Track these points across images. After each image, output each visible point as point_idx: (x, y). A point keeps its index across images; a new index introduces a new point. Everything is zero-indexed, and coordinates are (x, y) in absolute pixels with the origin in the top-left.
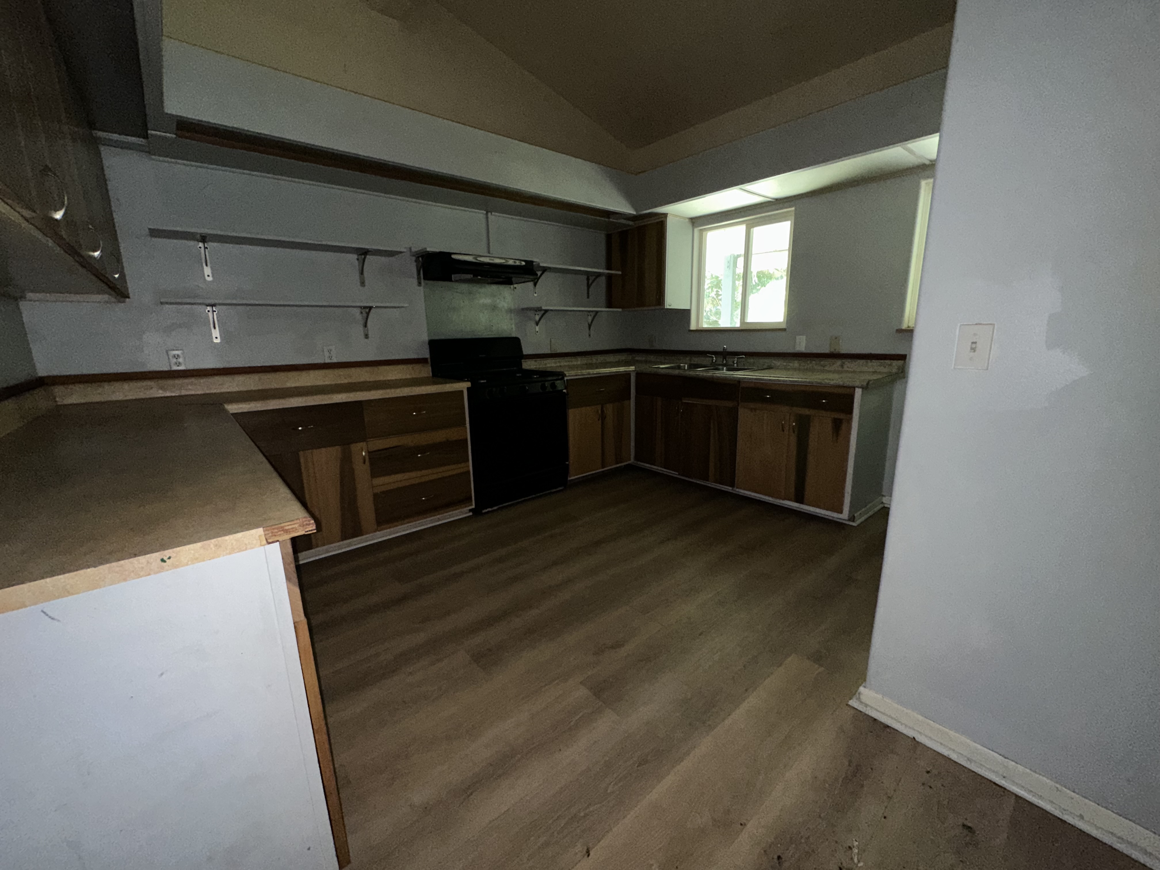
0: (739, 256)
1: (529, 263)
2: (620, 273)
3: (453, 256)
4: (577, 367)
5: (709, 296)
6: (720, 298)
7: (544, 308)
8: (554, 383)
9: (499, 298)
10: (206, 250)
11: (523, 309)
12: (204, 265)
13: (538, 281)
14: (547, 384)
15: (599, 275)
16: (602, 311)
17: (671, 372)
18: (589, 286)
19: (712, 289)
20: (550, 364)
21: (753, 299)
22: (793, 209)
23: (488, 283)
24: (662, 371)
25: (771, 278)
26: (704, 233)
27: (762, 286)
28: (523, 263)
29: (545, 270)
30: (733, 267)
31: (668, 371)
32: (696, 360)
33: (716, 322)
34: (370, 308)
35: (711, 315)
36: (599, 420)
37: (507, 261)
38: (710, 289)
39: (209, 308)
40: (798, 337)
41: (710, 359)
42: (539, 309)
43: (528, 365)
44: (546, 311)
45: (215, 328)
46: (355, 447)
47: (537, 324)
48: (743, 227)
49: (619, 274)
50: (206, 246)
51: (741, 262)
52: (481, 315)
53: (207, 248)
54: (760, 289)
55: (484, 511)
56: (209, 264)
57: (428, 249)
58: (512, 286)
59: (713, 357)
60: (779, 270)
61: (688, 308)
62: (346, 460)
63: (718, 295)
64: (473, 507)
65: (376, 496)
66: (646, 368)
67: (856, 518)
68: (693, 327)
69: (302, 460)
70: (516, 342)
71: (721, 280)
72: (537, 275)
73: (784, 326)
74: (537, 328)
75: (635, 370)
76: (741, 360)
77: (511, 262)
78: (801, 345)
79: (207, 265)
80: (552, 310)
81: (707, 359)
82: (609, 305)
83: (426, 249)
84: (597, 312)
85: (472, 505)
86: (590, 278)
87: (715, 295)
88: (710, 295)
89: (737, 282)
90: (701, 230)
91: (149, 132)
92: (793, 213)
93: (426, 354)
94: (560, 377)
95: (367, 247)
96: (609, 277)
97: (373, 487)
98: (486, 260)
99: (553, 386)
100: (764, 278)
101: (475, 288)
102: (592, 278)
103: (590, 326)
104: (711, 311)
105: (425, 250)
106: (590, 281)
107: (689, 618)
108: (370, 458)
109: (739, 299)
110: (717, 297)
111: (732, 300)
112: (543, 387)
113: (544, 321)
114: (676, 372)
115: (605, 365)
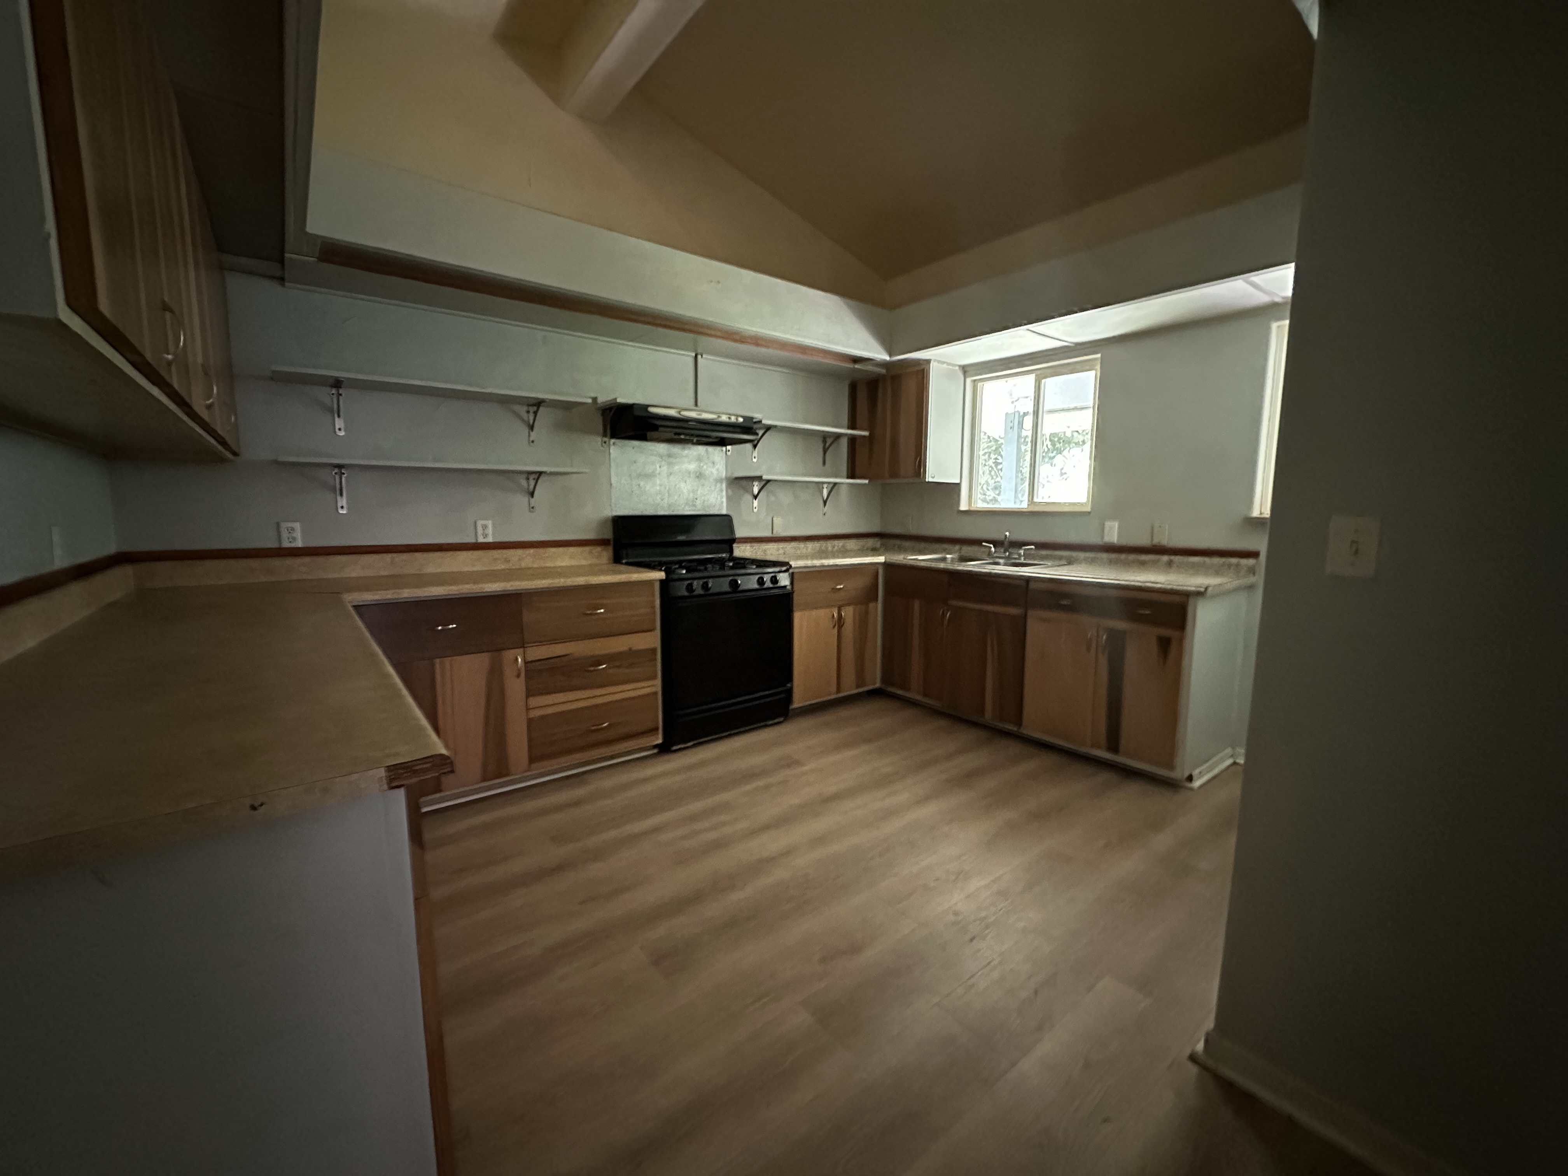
0: (1025, 414)
1: (747, 419)
2: (866, 433)
3: (651, 410)
4: (805, 557)
5: (985, 465)
6: (999, 467)
7: (765, 477)
8: (775, 577)
9: (706, 464)
10: (340, 397)
11: (737, 479)
12: (336, 415)
13: (758, 442)
14: (767, 578)
15: (838, 436)
16: (842, 483)
17: (934, 565)
18: (825, 452)
19: (989, 456)
20: (771, 552)
21: (1044, 470)
22: (1099, 356)
23: (694, 444)
24: (923, 564)
25: (1069, 443)
26: (980, 384)
27: (1057, 454)
28: (741, 420)
29: (768, 428)
30: (1018, 428)
31: (928, 564)
32: (967, 550)
33: (995, 500)
34: (540, 473)
35: (988, 490)
36: (834, 627)
37: (719, 417)
38: (987, 455)
39: (336, 470)
40: (1108, 524)
41: (987, 550)
42: (759, 478)
43: (741, 551)
44: (768, 481)
45: (341, 495)
46: (509, 654)
47: (756, 497)
48: (1032, 377)
49: (864, 436)
50: (340, 393)
51: (1028, 422)
52: (682, 485)
53: (341, 395)
54: (1054, 457)
55: (675, 748)
56: (341, 414)
57: (619, 400)
58: (724, 448)
59: (991, 547)
60: (1080, 432)
61: (958, 481)
62: (495, 674)
63: (997, 464)
64: (660, 741)
65: (530, 721)
66: (899, 558)
67: (1195, 778)
68: (963, 507)
69: (438, 671)
70: (726, 520)
71: (1002, 444)
72: (757, 434)
73: (1088, 509)
74: (756, 503)
75: (885, 562)
76: (1028, 552)
77: (724, 418)
78: (1113, 534)
79: (339, 416)
80: (775, 481)
81: (983, 549)
82: (852, 475)
83: (616, 399)
84: (835, 484)
85: (657, 739)
86: (828, 441)
87: (994, 463)
88: (987, 464)
89: (1023, 448)
90: (975, 381)
91: (287, 255)
92: (1099, 362)
93: (609, 535)
94: (784, 569)
95: (541, 396)
96: (852, 440)
97: (528, 709)
98: (693, 415)
99: (774, 580)
100: (1060, 443)
101: (676, 449)
102: (829, 441)
103: (825, 502)
104: (987, 483)
105: (614, 402)
106: (827, 445)
107: (956, 914)
108: (526, 671)
109: (1026, 470)
110: (996, 466)
111: (1017, 472)
112: (761, 582)
113: (765, 494)
114: (942, 565)
115: (845, 553)
